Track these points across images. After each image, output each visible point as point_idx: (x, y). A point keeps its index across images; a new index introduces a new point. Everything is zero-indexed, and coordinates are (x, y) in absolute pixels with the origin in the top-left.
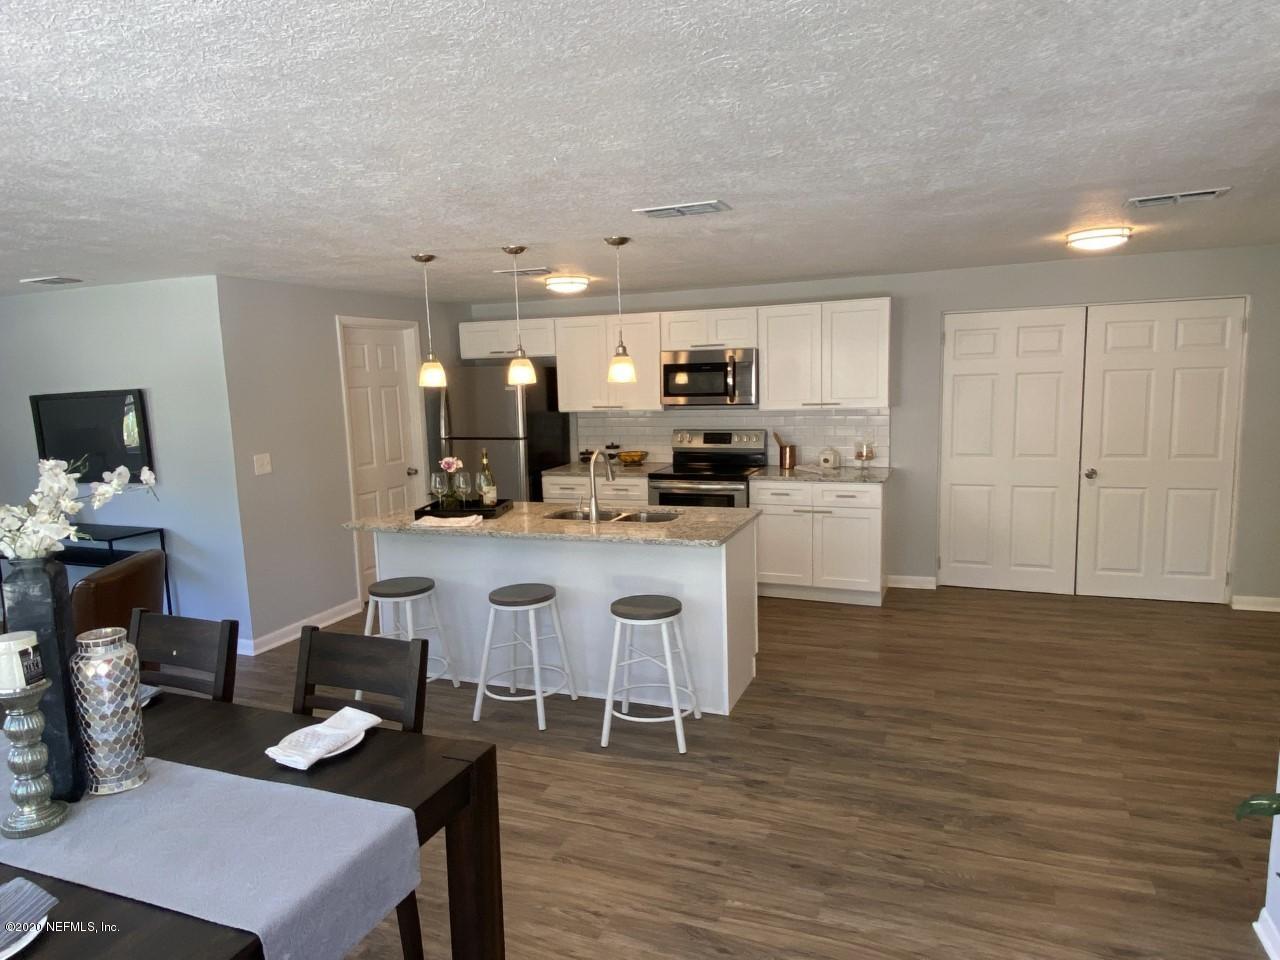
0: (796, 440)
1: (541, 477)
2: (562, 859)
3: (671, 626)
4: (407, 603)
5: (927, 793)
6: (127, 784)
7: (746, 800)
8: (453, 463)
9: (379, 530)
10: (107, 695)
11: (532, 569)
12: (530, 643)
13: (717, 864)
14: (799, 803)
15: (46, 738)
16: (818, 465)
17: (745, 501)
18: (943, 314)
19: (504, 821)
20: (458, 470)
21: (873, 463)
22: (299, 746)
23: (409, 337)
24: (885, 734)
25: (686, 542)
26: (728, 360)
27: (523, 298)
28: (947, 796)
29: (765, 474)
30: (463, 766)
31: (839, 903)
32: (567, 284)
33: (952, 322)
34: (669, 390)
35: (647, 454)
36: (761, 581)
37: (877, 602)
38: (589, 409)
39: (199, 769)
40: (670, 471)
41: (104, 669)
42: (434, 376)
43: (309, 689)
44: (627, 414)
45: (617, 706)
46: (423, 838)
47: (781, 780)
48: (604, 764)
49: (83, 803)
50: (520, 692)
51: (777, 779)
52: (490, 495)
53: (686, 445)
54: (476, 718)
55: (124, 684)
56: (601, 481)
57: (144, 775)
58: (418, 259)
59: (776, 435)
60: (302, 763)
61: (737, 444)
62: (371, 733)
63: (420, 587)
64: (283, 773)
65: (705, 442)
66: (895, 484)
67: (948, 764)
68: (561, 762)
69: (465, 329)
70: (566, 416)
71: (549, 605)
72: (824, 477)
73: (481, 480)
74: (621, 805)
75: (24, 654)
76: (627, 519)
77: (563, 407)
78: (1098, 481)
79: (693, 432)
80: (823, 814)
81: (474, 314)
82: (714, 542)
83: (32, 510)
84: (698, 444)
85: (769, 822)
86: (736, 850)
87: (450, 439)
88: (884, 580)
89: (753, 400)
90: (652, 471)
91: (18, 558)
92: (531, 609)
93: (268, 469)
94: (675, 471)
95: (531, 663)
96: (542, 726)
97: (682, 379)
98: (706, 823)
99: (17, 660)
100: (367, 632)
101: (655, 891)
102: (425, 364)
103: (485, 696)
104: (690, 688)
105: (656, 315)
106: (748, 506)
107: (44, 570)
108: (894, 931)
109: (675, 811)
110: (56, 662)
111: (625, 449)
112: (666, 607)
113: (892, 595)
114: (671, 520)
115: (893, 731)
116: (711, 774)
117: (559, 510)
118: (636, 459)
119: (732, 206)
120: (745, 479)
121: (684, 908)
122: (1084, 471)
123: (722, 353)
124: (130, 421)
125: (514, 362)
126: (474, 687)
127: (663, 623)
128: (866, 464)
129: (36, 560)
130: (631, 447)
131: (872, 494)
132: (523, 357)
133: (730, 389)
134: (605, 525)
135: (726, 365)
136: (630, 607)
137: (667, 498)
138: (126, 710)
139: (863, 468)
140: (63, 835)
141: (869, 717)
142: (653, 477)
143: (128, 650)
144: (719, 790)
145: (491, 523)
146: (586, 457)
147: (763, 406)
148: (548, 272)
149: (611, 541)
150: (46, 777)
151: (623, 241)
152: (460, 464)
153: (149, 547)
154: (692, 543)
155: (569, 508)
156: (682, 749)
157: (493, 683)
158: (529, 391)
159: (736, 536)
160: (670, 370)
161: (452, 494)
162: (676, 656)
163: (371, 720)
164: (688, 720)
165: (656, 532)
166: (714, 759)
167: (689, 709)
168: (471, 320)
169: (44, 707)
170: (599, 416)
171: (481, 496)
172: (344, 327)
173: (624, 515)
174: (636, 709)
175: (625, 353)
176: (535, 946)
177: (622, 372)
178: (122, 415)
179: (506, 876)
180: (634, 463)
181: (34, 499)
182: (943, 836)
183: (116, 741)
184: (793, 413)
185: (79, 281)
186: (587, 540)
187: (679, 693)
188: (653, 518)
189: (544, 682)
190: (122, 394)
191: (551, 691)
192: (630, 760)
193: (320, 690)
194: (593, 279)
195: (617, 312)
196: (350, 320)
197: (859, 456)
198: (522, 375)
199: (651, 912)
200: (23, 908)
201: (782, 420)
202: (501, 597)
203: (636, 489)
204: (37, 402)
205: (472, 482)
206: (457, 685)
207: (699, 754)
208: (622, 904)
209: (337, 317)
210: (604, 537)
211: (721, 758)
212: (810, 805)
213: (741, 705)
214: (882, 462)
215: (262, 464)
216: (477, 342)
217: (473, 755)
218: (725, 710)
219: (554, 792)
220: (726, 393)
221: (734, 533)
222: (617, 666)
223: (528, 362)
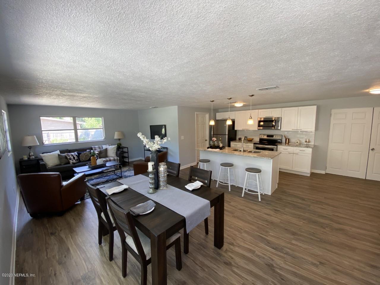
0: (289, 137)
1: (230, 142)
2: (234, 217)
3: (258, 174)
4: (205, 164)
5: (322, 220)
6: (164, 188)
7: (274, 213)
8: (215, 139)
9: (201, 150)
10: (163, 173)
11: (229, 160)
12: (228, 174)
13: (267, 225)
14: (287, 216)
15: (154, 179)
16: (295, 143)
17: (276, 150)
18: (331, 109)
19: (225, 208)
20: (216, 140)
21: (310, 143)
22: (190, 186)
23: (207, 116)
24: (310, 205)
25: (263, 158)
26: (274, 120)
27: (230, 108)
28: (327, 222)
29: (281, 144)
30: (218, 195)
31: (297, 240)
32: (238, 105)
33: (333, 111)
34: (259, 126)
35: (253, 139)
36: (280, 168)
37: (309, 175)
38: (241, 129)
39: (175, 188)
40: (258, 143)
41: (163, 169)
42: (212, 123)
43: (191, 177)
44: (249, 131)
45: (246, 189)
46: (211, 207)
47: (283, 211)
48: (243, 200)
49: (158, 190)
50: (225, 183)
51: (282, 210)
52: (221, 145)
53: (262, 137)
54: (217, 187)
55: (165, 172)
56: (244, 144)
57: (167, 187)
58: (211, 101)
59: (285, 136)
60: (191, 189)
61: (274, 138)
62: (202, 186)
63: (208, 161)
64: (187, 190)
65: (267, 137)
66: (315, 149)
67: (327, 215)
68: (234, 198)
69: (217, 114)
70: (236, 130)
71: (232, 168)
72: (297, 146)
73: (220, 142)
74: (246, 209)
75: (152, 165)
76: (249, 152)
77: (236, 129)
78: (375, 151)
79: (264, 135)
80: (294, 220)
81: (219, 111)
82: (270, 158)
83: (154, 143)
84: (265, 137)
85: (280, 219)
86: (272, 223)
87: (213, 135)
88: (311, 170)
89: (279, 128)
90: (254, 142)
91: (152, 150)
92: (229, 168)
93: (183, 139)
94: (260, 143)
95: (228, 178)
96: (230, 190)
97: (262, 123)
98: (265, 216)
99: (151, 166)
100: (198, 168)
101: (254, 228)
102: (211, 121)
103: (219, 183)
104: (262, 188)
105: (257, 110)
106: (277, 151)
107: (155, 153)
108: (311, 249)
109: (258, 213)
110: (156, 167)
111: (248, 138)
112: (258, 171)
113: (312, 174)
114: (259, 153)
115: (312, 205)
116: (266, 207)
117: (235, 149)
118: (251, 140)
119: (279, 87)
120: (277, 145)
121: (260, 232)
122: (371, 148)
123: (272, 118)
124: (163, 130)
125: (228, 120)
126: (217, 181)
127: (257, 174)
128: (308, 144)
129: (155, 151)
130: (250, 137)
131: (310, 150)
132: (230, 119)
133: (274, 126)
134: (244, 153)
135: (273, 121)
136: (249, 170)
137: (257, 148)
138: (165, 176)
139: (307, 145)
140: (156, 195)
141: (306, 201)
142: (254, 144)
143: (166, 166)
144: (268, 210)
145: (221, 151)
146: (240, 139)
147: (281, 130)
148: (235, 102)
149: (246, 156)
150: (154, 185)
151: (253, 95)
152: (216, 139)
153: (165, 150)
154: (265, 158)
155: (237, 149)
156: (260, 200)
157: (220, 181)
158: (229, 126)
159: (275, 158)
160: (260, 122)
161: (214, 145)
162: (259, 181)
163: (202, 184)
164: (261, 195)
165: (255, 155)
166: (267, 204)
167: (262, 193)
168: (218, 112)
169: (154, 174)
170: (243, 131)
171: (219, 145)
172: (197, 114)
173: (248, 151)
174: (249, 190)
175: (251, 118)
176: (229, 232)
177: (251, 122)
178: (162, 129)
179: (225, 218)
180: (250, 141)
181: (155, 141)
182: (325, 230)
183: (163, 181)
184: (289, 131)
185: (157, 107)
186: (241, 155)
187: (260, 189)
188: (255, 152)
189: (230, 182)
190: (162, 125)
191: (232, 184)
192: (248, 200)
193: (193, 177)
194: (244, 103)
195: (250, 110)
196: (197, 113)
197: (306, 142)
198: (229, 122)
199: (253, 231)
200: (151, 205)
201: (286, 133)
202: (223, 165)
203: (251, 146)
204: (151, 126)
205: (218, 143)
206: (213, 180)
207: (263, 202)
208: (246, 228)
209: (196, 113)
210: (244, 155)
211: (269, 204)
212: (291, 217)
213: (273, 193)
214: (312, 143)
215: (182, 138)
216: (219, 116)
217: (221, 193)
218: (270, 194)
219: (232, 203)
220: (273, 127)
221: (274, 157)
222: (246, 182)
223: (231, 120)
